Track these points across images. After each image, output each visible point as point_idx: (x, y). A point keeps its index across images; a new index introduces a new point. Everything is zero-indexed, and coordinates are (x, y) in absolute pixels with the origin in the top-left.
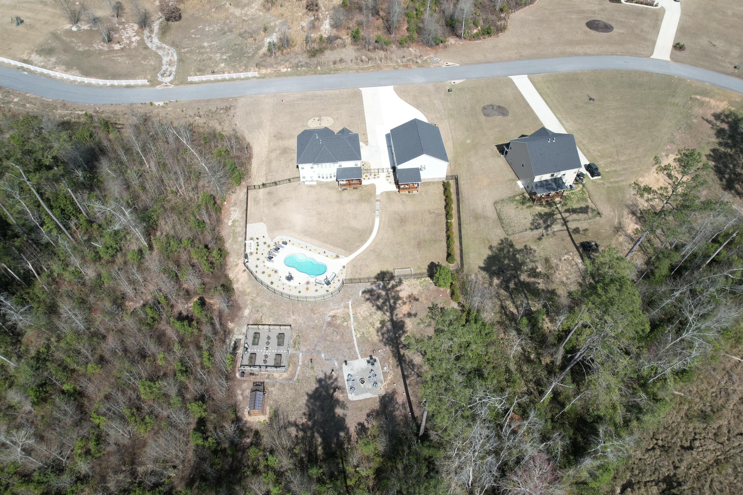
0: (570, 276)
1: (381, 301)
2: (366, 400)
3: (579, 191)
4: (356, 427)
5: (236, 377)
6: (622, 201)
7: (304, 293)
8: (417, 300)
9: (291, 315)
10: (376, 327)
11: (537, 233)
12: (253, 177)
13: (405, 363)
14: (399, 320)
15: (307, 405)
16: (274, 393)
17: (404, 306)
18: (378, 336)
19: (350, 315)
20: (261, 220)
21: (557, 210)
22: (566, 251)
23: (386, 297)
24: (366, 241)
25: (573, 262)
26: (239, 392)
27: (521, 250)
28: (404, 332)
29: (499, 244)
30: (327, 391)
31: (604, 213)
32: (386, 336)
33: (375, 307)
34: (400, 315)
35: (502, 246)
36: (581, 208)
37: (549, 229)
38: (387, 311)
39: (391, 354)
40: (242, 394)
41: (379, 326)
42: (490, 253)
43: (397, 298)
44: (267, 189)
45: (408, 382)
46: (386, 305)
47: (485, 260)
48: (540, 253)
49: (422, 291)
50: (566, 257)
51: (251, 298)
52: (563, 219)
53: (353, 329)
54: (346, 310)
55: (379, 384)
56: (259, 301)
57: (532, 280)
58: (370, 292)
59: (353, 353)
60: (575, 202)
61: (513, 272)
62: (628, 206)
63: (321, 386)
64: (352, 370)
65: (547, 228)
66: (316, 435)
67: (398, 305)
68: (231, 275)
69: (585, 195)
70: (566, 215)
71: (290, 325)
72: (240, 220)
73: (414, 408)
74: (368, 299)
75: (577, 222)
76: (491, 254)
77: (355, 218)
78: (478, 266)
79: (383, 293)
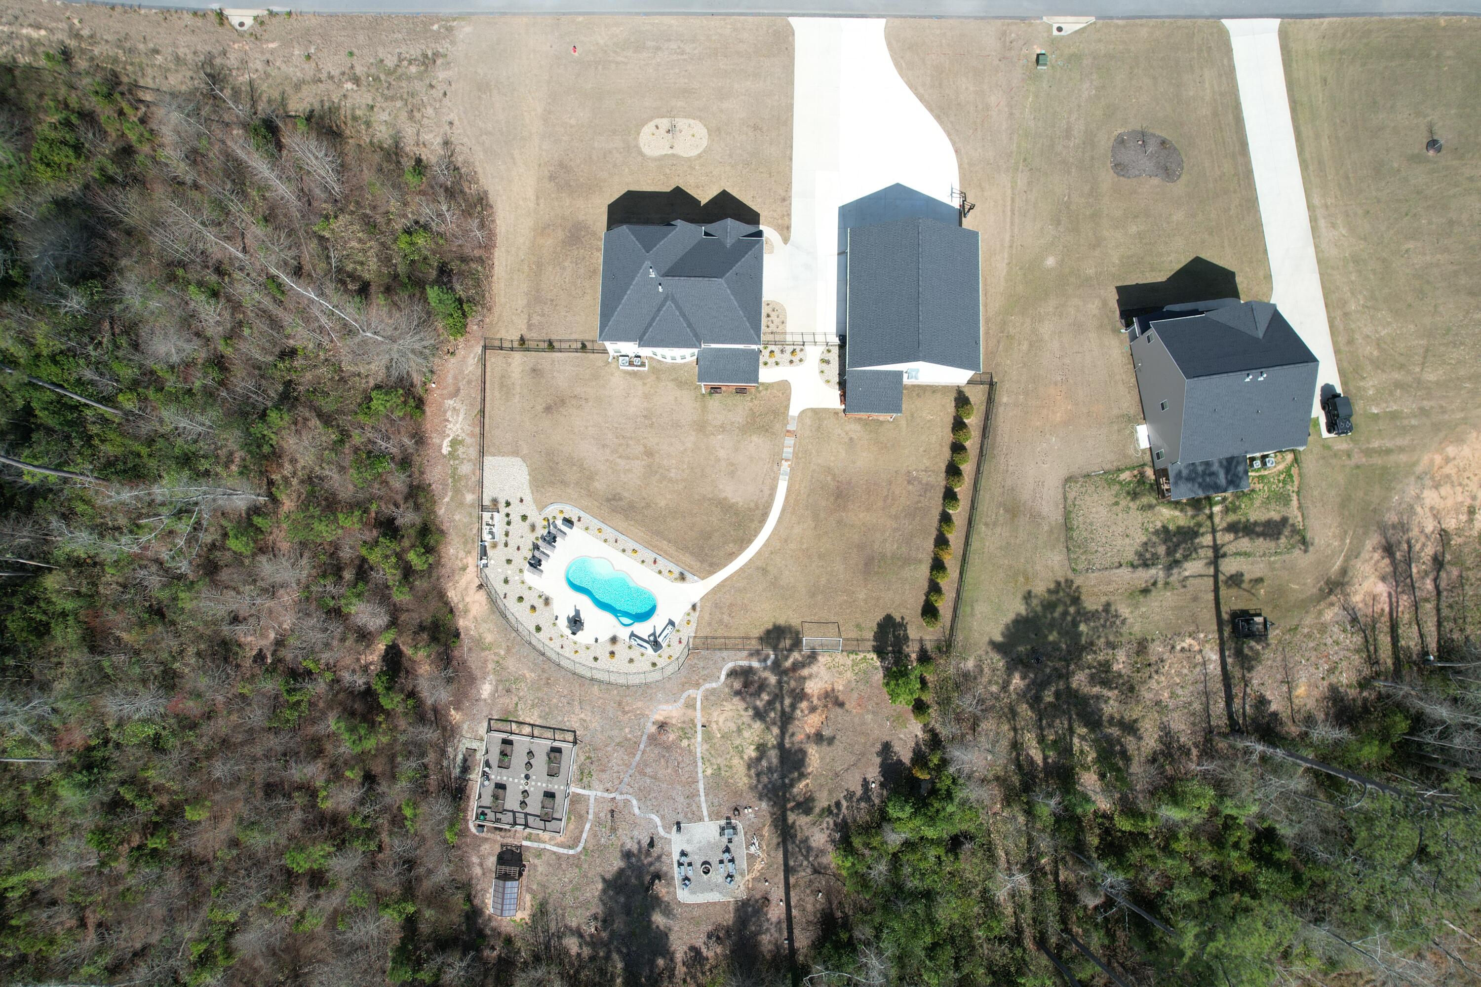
0: (1180, 692)
1: (765, 697)
2: (709, 904)
3: (1281, 473)
4: (686, 953)
5: (468, 829)
6: (1374, 511)
7: (605, 662)
8: (841, 705)
9: (577, 710)
10: (746, 757)
11: (1144, 576)
12: (496, 310)
13: (794, 842)
14: (796, 747)
15: (601, 900)
16: (540, 869)
17: (812, 716)
18: (750, 777)
19: (695, 726)
20: (515, 453)
21: (1208, 523)
22: (1192, 628)
23: (777, 691)
24: (750, 541)
25: (1199, 657)
26: (475, 860)
27: (1095, 615)
28: (802, 776)
29: (1049, 591)
30: (640, 877)
31: (1316, 541)
32: (765, 779)
33: (751, 712)
34: (800, 737)
35: (1054, 598)
36: (1269, 523)
37: (1175, 571)
38: (774, 723)
39: (769, 821)
40: (481, 865)
41: (754, 754)
42: (1022, 609)
43: (800, 695)
44: (531, 358)
45: (792, 880)
46: (774, 709)
47: (1007, 627)
48: (1132, 626)
49: (854, 684)
50: (1188, 642)
51: (496, 658)
52: (1216, 548)
53: (699, 755)
54: (690, 712)
55: (738, 878)
56: (512, 668)
57: (1096, 690)
58: (744, 675)
59: (694, 808)
60: (1257, 503)
61: (1059, 664)
62: (1383, 528)
63: (630, 866)
64: (689, 842)
65: (1169, 568)
66: (615, 956)
67: (798, 713)
68: (453, 595)
69: (1288, 487)
70: (1224, 538)
71: (574, 732)
72: (469, 440)
73: (796, 932)
74: (738, 693)
75: (1242, 559)
76: (1024, 613)
77: (732, 474)
78: (987, 639)
79: (773, 679)
